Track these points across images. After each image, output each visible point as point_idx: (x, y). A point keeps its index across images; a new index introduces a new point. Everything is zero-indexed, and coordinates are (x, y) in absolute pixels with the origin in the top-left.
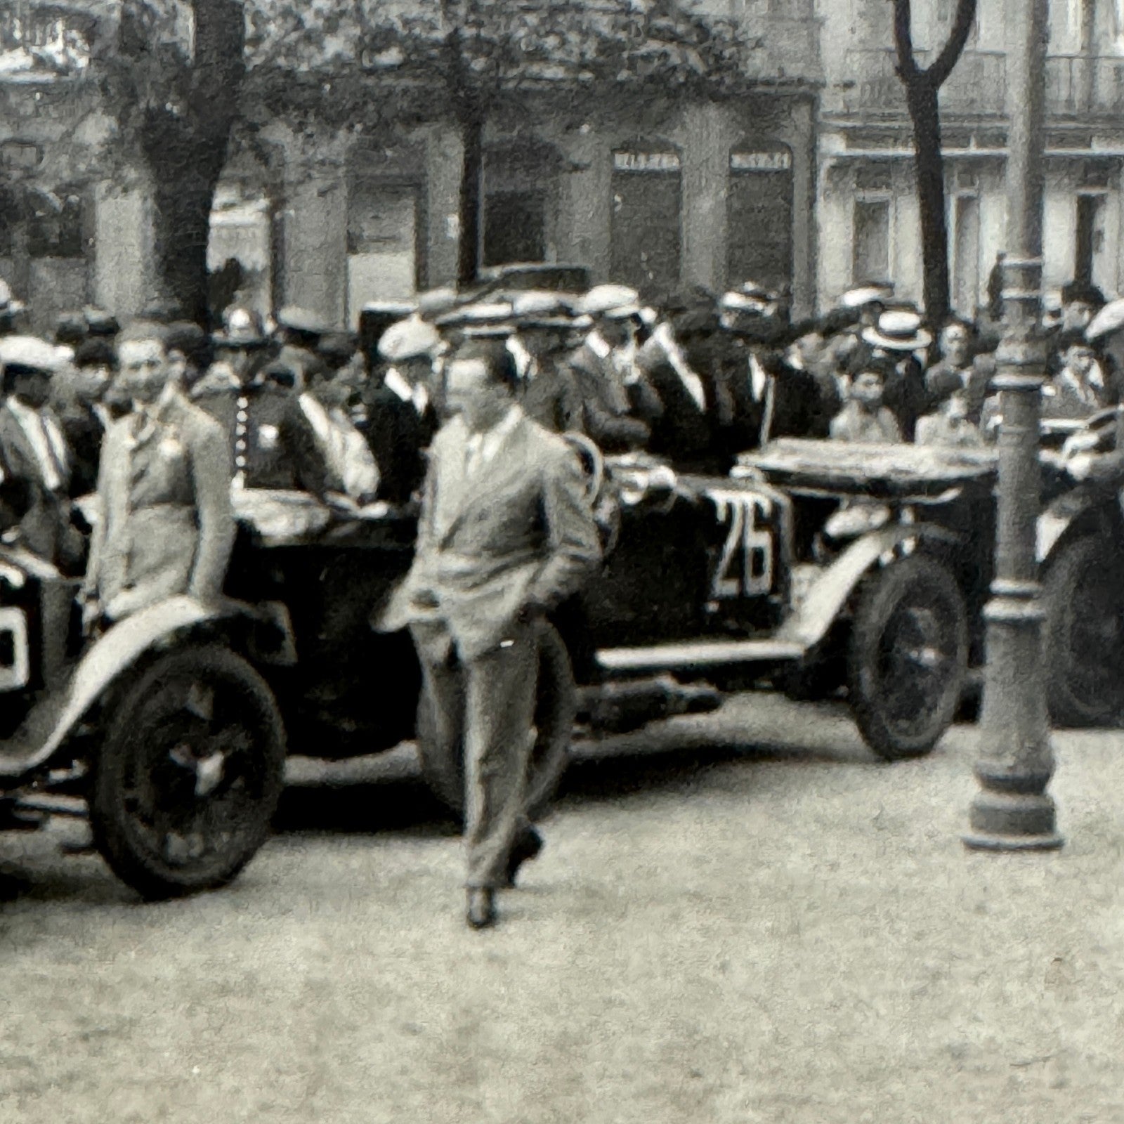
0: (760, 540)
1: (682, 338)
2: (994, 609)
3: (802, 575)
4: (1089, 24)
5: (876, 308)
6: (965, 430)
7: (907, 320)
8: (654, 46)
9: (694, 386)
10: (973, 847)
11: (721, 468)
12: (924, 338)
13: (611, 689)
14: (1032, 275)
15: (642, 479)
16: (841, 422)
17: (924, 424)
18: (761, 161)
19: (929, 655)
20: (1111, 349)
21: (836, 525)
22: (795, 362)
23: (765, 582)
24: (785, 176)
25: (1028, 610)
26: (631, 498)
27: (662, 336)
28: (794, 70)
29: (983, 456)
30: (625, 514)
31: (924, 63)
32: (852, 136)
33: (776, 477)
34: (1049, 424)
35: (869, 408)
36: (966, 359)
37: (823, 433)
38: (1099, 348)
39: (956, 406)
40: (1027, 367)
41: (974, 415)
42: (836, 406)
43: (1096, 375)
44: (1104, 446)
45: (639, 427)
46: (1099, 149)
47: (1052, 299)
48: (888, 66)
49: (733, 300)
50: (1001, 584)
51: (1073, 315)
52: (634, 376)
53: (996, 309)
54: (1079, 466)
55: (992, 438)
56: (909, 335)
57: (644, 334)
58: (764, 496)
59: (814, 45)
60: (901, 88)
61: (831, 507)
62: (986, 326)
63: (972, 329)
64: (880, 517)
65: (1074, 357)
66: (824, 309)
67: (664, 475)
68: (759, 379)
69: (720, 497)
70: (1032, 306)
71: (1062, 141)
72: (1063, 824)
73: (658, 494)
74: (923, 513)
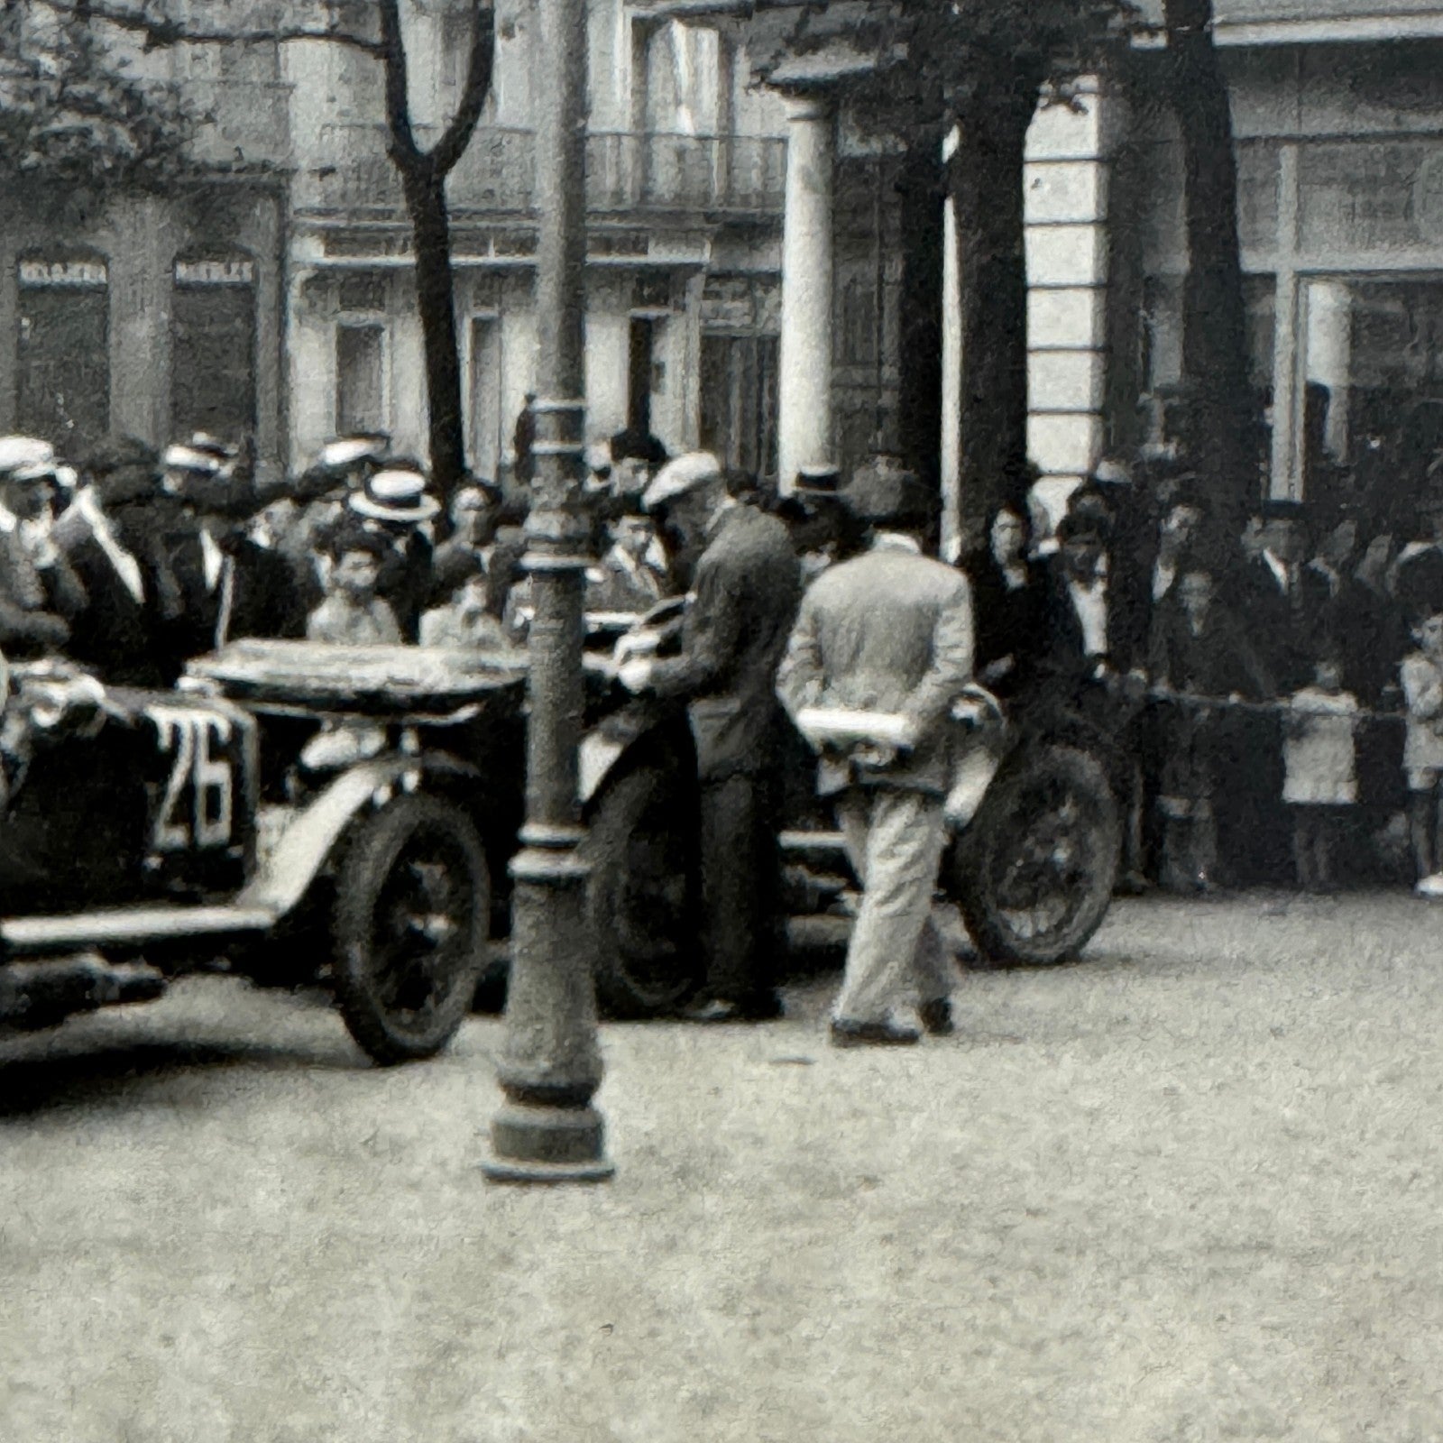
0: (216, 773)
1: (111, 506)
2: (524, 864)
3: (270, 819)
4: (641, 91)
5: (368, 466)
6: (484, 627)
7: (408, 482)
8: (69, 120)
9: (128, 570)
10: (496, 1178)
11: (163, 678)
12: (431, 506)
13: (21, 972)
14: (572, 423)
15: (59, 693)
16: (322, 616)
17: (431, 620)
18: (213, 272)
19: (438, 925)
20: (678, 520)
21: (317, 753)
22: (261, 538)
23: (223, 829)
24: (246, 292)
25: (569, 865)
26: (45, 719)
27: (86, 504)
28: (254, 153)
29: (509, 661)
30: (37, 740)
31: (426, 142)
32: (333, 240)
33: (236, 690)
34: (596, 620)
35: (359, 599)
36: (486, 535)
37: (297, 632)
38: (660, 517)
39: (472, 596)
40: (566, 544)
41: (496, 606)
42: (315, 595)
43: (656, 554)
44: (667, 648)
45: (54, 624)
46: (658, 255)
47: (599, 454)
48: (378, 146)
49: (178, 455)
50: (533, 831)
51: (626, 475)
52: (49, 556)
53: (525, 466)
54: (635, 674)
55: (521, 637)
56: (411, 502)
57: (61, 501)
58: (222, 715)
59: (282, 120)
60: (396, 177)
61: (309, 730)
62: (511, 488)
63: (493, 494)
64: (374, 741)
65: (626, 530)
66: (299, 467)
67: (89, 687)
68: (213, 561)
69: (163, 716)
70: (573, 464)
71: (607, 245)
72: (614, 1147)
73: (81, 712)
74: (430, 738)
